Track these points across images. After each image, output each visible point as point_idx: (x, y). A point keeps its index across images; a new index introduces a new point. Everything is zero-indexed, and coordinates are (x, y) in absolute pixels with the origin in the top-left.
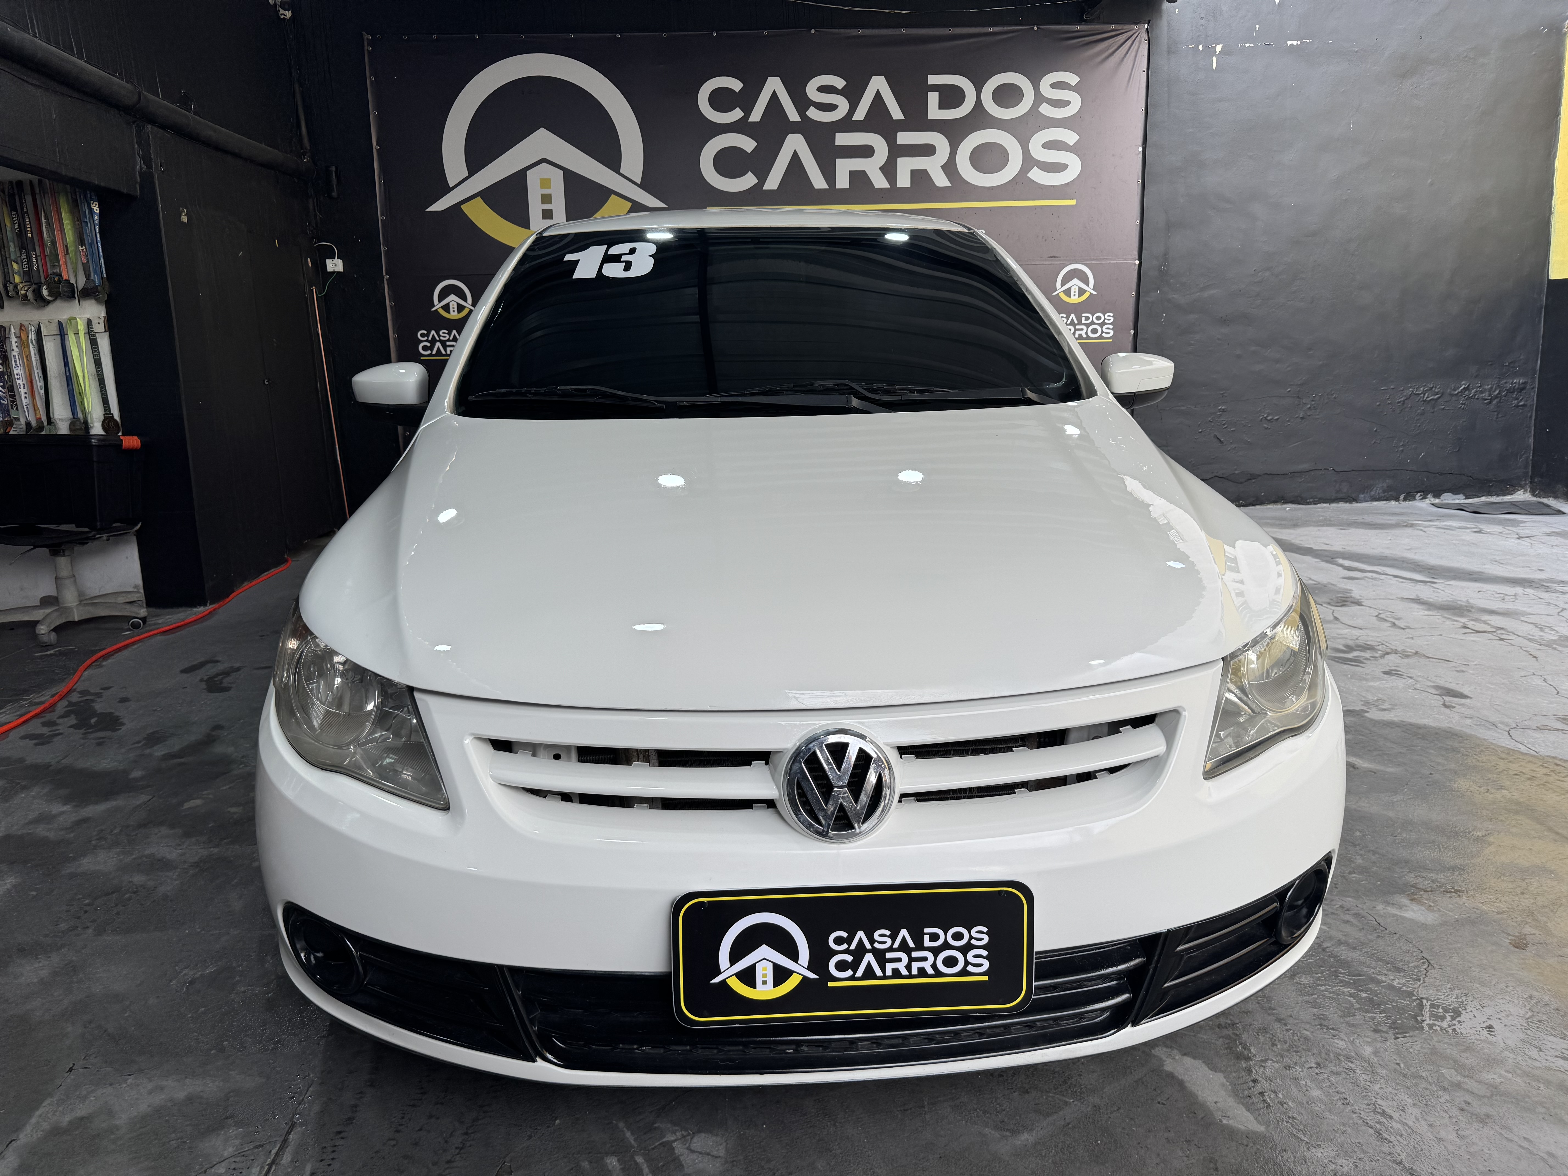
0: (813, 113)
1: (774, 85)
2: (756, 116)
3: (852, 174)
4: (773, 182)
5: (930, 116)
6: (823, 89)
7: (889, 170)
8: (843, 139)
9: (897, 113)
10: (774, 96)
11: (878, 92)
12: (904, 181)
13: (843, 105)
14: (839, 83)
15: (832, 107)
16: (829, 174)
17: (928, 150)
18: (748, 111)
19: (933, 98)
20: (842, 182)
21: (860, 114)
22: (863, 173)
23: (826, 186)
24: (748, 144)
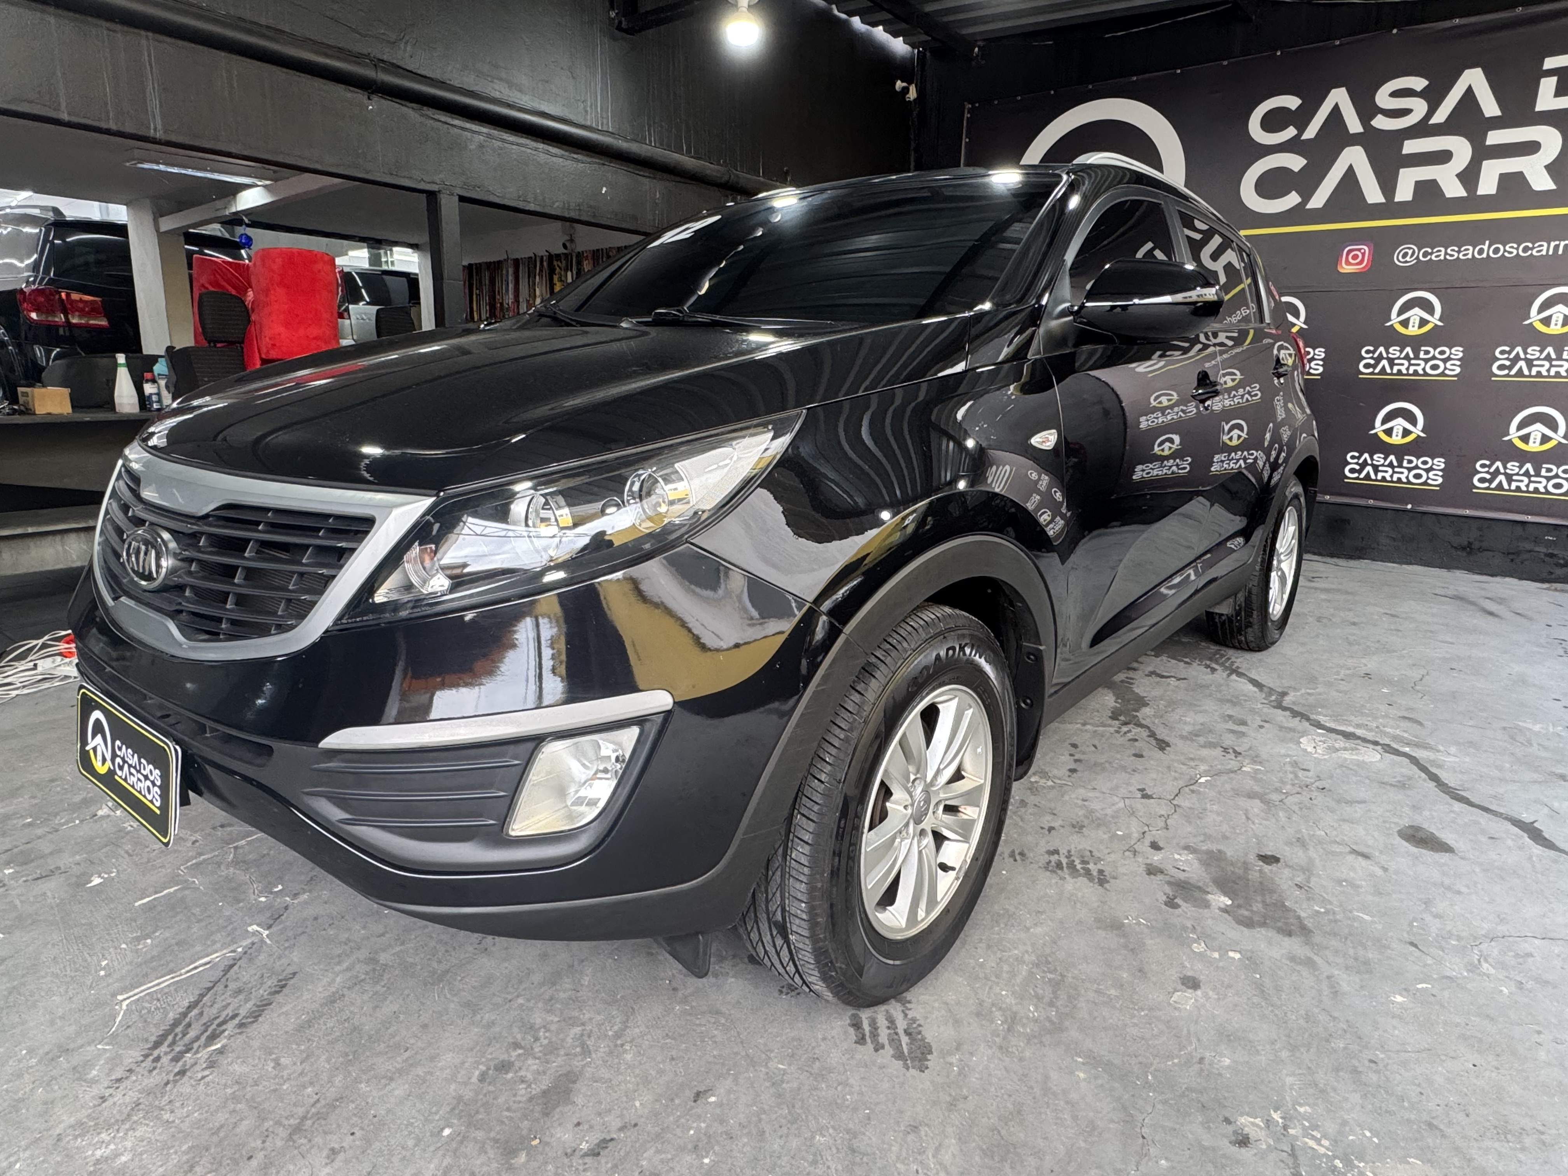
0: (1380, 122)
1: (1339, 97)
2: (1310, 133)
3: (1417, 183)
4: (1318, 201)
5: (1539, 108)
6: (1395, 94)
7: (1470, 177)
8: (1410, 147)
9: (1490, 107)
10: (1336, 110)
11: (1470, 87)
12: (1487, 185)
13: (1419, 107)
14: (1419, 83)
15: (1406, 112)
16: (1388, 184)
17: (1532, 148)
18: (1301, 129)
19: (1548, 85)
20: (1404, 192)
21: (1440, 116)
22: (1434, 182)
23: (1383, 200)
24: (1295, 162)
